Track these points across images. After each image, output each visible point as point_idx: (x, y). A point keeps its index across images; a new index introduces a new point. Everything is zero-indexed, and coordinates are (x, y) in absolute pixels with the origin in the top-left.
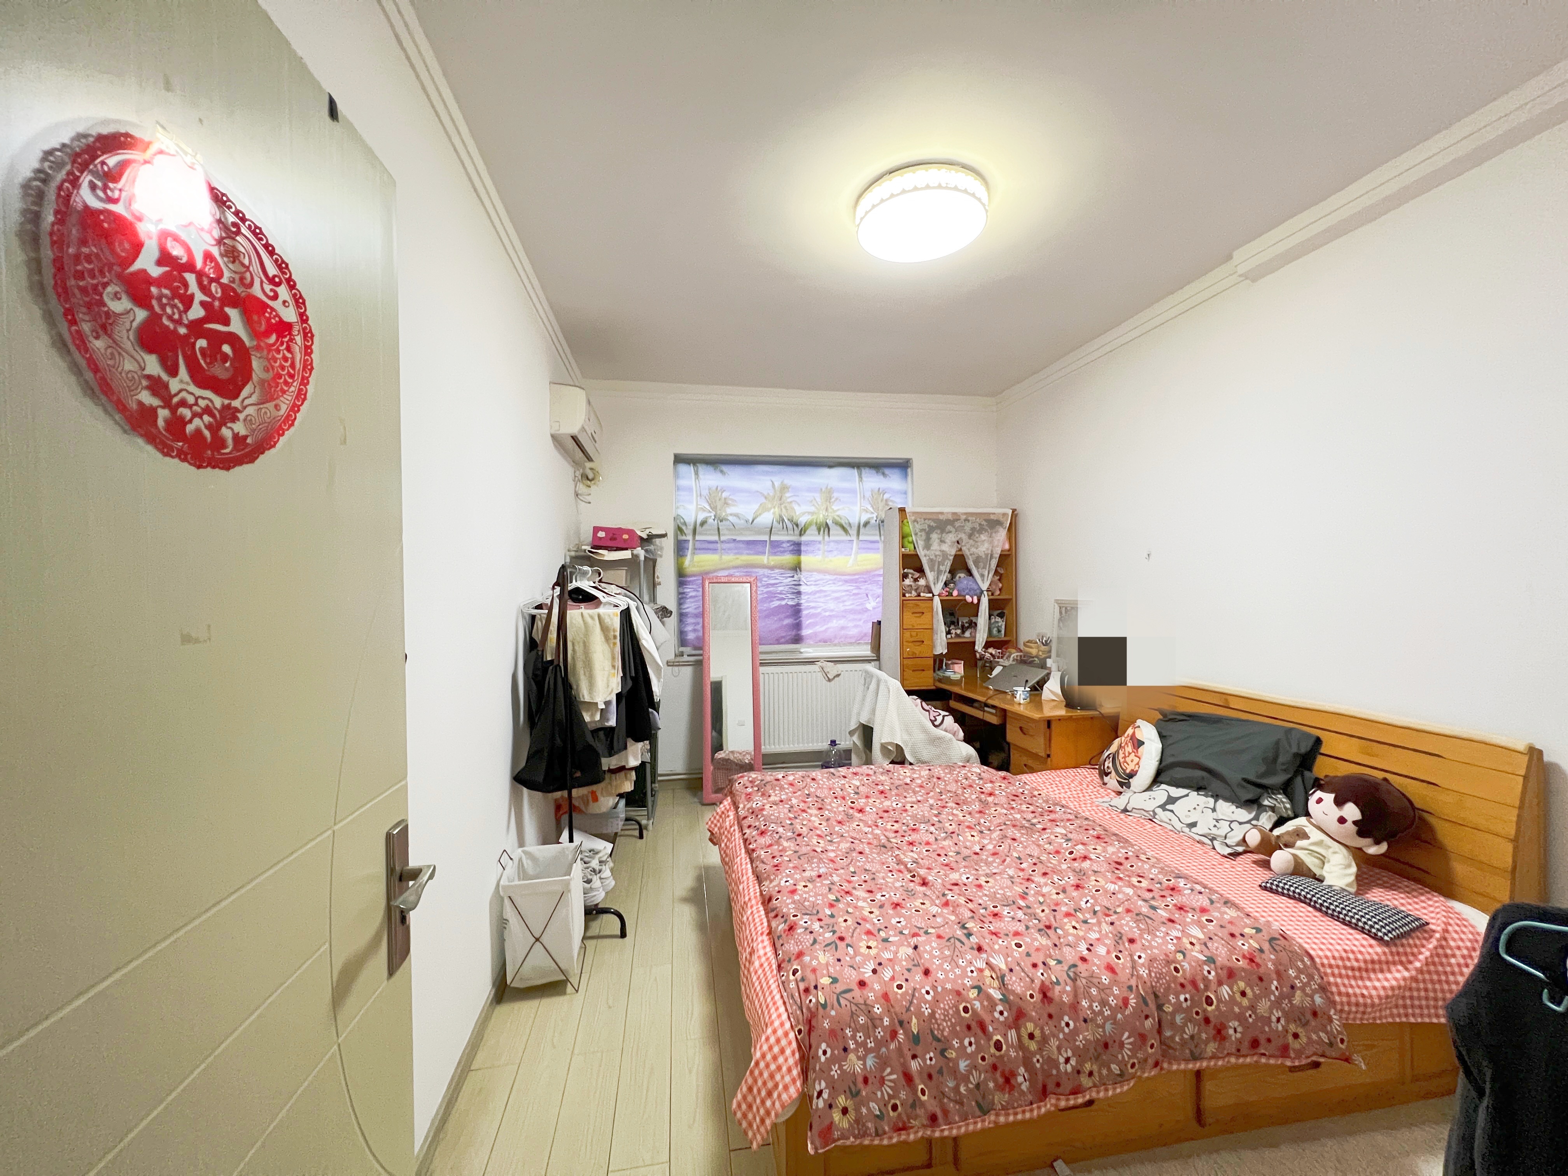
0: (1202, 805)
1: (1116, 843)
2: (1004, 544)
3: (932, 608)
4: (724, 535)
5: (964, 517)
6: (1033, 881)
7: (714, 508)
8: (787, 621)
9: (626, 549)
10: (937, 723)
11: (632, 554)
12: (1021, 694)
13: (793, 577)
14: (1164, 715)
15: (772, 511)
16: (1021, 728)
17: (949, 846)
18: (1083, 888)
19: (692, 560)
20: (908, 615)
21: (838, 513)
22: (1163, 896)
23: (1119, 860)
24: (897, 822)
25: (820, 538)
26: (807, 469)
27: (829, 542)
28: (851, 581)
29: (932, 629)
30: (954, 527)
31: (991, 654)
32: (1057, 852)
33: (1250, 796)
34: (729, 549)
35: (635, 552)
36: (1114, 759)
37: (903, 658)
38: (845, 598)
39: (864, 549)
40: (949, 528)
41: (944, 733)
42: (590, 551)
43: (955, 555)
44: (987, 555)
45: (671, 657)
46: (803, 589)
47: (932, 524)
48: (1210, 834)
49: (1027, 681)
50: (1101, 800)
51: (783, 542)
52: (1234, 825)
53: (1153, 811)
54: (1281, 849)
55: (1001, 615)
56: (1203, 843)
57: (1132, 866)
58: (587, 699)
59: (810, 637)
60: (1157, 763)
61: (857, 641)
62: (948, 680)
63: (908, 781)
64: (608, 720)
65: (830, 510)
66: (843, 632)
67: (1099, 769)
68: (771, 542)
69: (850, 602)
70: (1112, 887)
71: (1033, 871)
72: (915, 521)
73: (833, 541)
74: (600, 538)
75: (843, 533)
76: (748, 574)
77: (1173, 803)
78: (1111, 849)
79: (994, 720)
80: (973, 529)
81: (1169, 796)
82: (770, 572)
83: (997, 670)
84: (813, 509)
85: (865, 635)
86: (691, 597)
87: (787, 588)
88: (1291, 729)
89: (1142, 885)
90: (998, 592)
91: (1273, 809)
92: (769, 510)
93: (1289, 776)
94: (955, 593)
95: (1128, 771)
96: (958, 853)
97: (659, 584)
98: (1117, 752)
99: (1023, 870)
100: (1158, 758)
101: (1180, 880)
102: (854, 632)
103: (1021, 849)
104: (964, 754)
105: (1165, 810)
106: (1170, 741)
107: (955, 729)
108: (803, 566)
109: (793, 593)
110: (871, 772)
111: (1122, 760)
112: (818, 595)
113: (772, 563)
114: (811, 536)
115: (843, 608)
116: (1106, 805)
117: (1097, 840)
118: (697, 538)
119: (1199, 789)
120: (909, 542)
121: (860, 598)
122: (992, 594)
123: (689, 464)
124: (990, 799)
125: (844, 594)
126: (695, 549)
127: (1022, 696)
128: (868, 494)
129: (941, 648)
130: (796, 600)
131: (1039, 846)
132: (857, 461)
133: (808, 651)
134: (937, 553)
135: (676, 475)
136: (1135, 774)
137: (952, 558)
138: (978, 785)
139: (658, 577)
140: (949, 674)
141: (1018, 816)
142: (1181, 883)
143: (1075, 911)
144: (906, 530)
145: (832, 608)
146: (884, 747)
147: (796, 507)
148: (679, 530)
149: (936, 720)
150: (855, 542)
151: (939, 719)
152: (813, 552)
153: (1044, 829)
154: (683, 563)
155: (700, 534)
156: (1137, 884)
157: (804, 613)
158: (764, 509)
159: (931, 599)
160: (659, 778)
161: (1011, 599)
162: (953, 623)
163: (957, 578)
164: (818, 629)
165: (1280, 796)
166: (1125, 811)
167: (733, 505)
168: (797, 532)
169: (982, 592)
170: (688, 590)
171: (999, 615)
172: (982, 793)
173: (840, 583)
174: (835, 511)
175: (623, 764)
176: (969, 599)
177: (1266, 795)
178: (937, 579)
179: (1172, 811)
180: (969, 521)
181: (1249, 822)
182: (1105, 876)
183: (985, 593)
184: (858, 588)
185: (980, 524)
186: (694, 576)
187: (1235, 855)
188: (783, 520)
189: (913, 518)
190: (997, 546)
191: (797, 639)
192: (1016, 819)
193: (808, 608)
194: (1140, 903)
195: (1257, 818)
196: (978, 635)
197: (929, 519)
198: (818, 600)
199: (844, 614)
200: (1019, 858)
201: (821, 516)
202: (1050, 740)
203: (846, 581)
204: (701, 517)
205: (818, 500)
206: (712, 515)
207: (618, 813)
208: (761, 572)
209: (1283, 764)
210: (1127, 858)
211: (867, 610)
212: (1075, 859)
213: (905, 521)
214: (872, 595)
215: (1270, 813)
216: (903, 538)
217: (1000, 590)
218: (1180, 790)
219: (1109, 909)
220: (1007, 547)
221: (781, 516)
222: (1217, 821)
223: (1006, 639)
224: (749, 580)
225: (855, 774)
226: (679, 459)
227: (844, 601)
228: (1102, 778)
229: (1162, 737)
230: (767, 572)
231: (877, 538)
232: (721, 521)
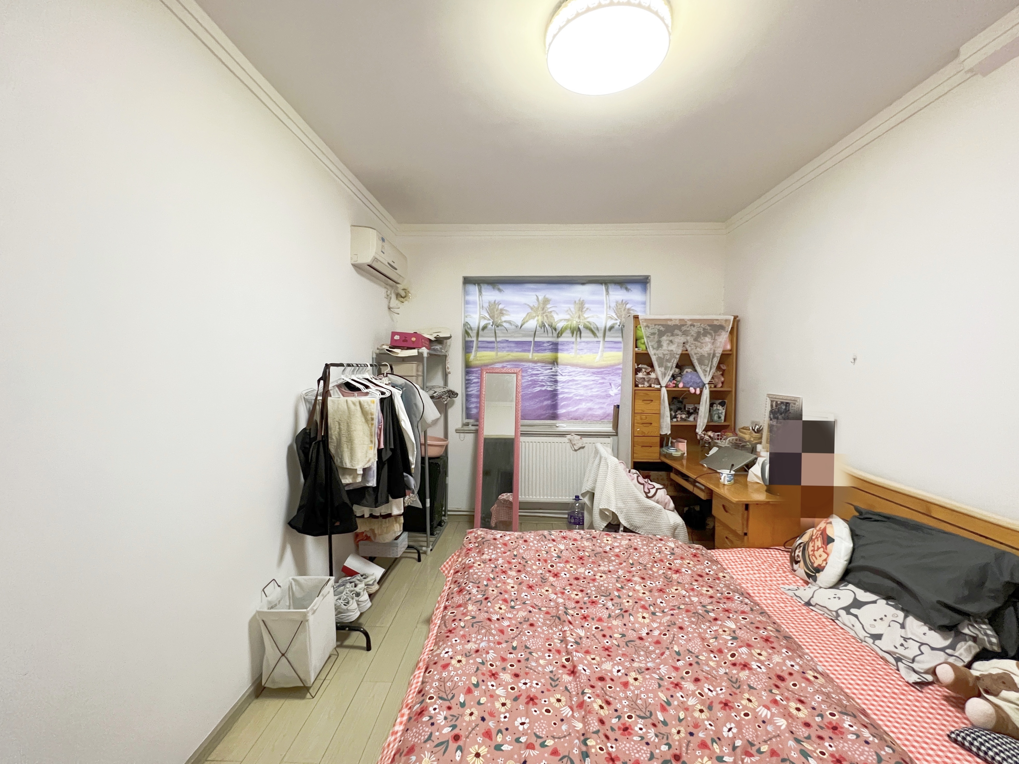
0: (890, 618)
1: (784, 650)
2: (725, 345)
3: (659, 397)
4: (499, 337)
5: (689, 323)
6: (681, 688)
7: (492, 317)
8: (548, 402)
9: (414, 348)
10: (650, 495)
11: (418, 352)
12: (725, 475)
13: (551, 369)
14: (861, 513)
15: (536, 319)
16: (724, 506)
17: (617, 626)
18: (731, 708)
19: (475, 356)
20: (639, 403)
21: (588, 320)
22: (821, 738)
23: (782, 674)
24: (582, 591)
25: (573, 339)
26: (565, 286)
27: (580, 342)
28: (598, 373)
29: (659, 414)
30: (681, 331)
31: (710, 437)
32: (720, 651)
33: (946, 622)
34: (503, 348)
35: (420, 350)
36: (804, 549)
37: (633, 436)
38: (593, 386)
39: (610, 348)
40: (677, 332)
41: (655, 504)
42: (387, 350)
43: (682, 354)
44: (709, 354)
45: (459, 426)
46: (559, 378)
47: (662, 329)
48: (895, 653)
49: (733, 465)
50: (787, 587)
51: (543, 343)
52: (923, 648)
53: (837, 612)
54: (979, 695)
55: (722, 404)
56: (886, 661)
57: (795, 685)
58: (348, 465)
59: (564, 415)
60: (846, 563)
61: (602, 419)
62: (670, 456)
63: (607, 549)
64: (368, 482)
65: (582, 318)
66: (590, 412)
67: (791, 556)
68: (535, 342)
69: (596, 390)
70: (764, 713)
71: (687, 673)
72: (647, 326)
73: (584, 342)
74: (396, 340)
75: (592, 335)
76: (517, 366)
77: (859, 608)
78: (777, 659)
79: (703, 496)
80: (699, 333)
81: (855, 599)
82: (534, 365)
83: (714, 450)
84: (568, 317)
85: (608, 415)
86: (474, 383)
87: (546, 378)
88: (1004, 553)
89: (801, 715)
90: (720, 385)
91: (975, 639)
92: (533, 318)
93: (997, 605)
94: (681, 385)
95: (815, 565)
96: (623, 636)
97: (449, 373)
98: (808, 543)
99: (676, 669)
100: (847, 557)
101: (845, 717)
102: (599, 412)
103: (683, 642)
104: (672, 522)
105: (849, 613)
106: (861, 542)
107: (666, 501)
108: (559, 361)
109: (551, 381)
110: (578, 537)
111: (811, 553)
112: (571, 383)
113: (536, 358)
114: (566, 338)
115: (590, 394)
116: (791, 593)
117: (764, 644)
118: (480, 339)
119: (888, 598)
120: (642, 343)
121: (606, 386)
122: (715, 387)
123: (475, 284)
124: (675, 576)
125: (592, 383)
126: (479, 347)
127: (727, 479)
128: (613, 305)
129: (666, 430)
130: (554, 387)
131: (703, 639)
132: (604, 278)
133: (562, 426)
134: (665, 353)
135: (466, 293)
136: (822, 570)
137: (678, 356)
138: (668, 560)
139: (448, 368)
140: (672, 451)
141: (695, 599)
142: (847, 722)
143: (713, 741)
144: (639, 333)
145: (582, 393)
146: (602, 512)
147: (555, 316)
148: (467, 333)
149: (649, 492)
150: (601, 343)
151: (653, 491)
152: (567, 350)
153: (716, 619)
154: (469, 357)
155: (482, 336)
156: (795, 712)
157: (560, 396)
158: (529, 317)
159: (659, 390)
160: (449, 513)
161: (730, 392)
162: (679, 409)
163: (685, 372)
164: (571, 409)
165: (984, 626)
166: (808, 604)
167: (507, 315)
168: (555, 334)
169: (704, 385)
170: (473, 378)
171: (720, 404)
172: (670, 569)
173: (589, 374)
174: (585, 319)
175: (389, 512)
176: (692, 390)
177: (966, 622)
178: (664, 375)
179: (856, 616)
180: (694, 326)
181: (942, 650)
182: (760, 697)
183: (707, 386)
184: (603, 378)
185: (704, 329)
186: (477, 367)
187: (922, 684)
188: (545, 326)
189: (645, 324)
190: (719, 347)
191: (554, 417)
192: (692, 603)
193: (562, 393)
194: (791, 743)
195: (953, 646)
196: (699, 420)
197: (659, 325)
198: (571, 387)
199: (591, 399)
200: (678, 653)
201: (575, 322)
202: (748, 520)
203: (594, 373)
204: (483, 323)
205: (572, 309)
206: (491, 322)
207: (397, 544)
208: (527, 364)
209: (991, 591)
210: (791, 674)
211: (610, 396)
212: (734, 665)
213: (638, 326)
214: (615, 385)
215: (970, 643)
216: (636, 340)
217: (723, 383)
218: (868, 594)
219: (752, 745)
220: (729, 347)
221: (543, 323)
222: (905, 639)
223: (726, 424)
224: (516, 370)
225: (564, 538)
226: (467, 281)
227: (592, 389)
228: (792, 565)
229: (854, 535)
230: (531, 365)
231: (620, 339)
232: (497, 327)
